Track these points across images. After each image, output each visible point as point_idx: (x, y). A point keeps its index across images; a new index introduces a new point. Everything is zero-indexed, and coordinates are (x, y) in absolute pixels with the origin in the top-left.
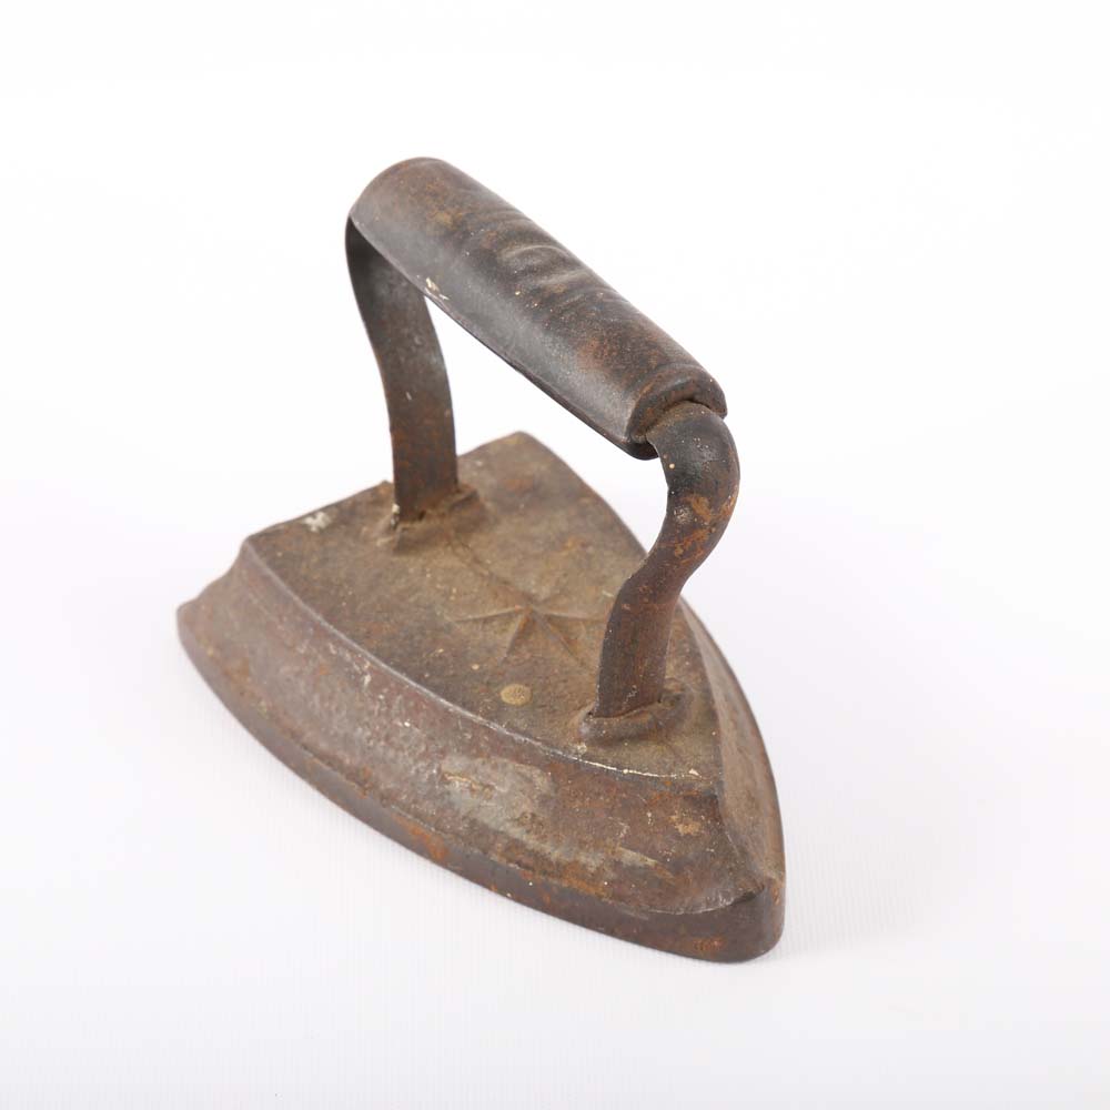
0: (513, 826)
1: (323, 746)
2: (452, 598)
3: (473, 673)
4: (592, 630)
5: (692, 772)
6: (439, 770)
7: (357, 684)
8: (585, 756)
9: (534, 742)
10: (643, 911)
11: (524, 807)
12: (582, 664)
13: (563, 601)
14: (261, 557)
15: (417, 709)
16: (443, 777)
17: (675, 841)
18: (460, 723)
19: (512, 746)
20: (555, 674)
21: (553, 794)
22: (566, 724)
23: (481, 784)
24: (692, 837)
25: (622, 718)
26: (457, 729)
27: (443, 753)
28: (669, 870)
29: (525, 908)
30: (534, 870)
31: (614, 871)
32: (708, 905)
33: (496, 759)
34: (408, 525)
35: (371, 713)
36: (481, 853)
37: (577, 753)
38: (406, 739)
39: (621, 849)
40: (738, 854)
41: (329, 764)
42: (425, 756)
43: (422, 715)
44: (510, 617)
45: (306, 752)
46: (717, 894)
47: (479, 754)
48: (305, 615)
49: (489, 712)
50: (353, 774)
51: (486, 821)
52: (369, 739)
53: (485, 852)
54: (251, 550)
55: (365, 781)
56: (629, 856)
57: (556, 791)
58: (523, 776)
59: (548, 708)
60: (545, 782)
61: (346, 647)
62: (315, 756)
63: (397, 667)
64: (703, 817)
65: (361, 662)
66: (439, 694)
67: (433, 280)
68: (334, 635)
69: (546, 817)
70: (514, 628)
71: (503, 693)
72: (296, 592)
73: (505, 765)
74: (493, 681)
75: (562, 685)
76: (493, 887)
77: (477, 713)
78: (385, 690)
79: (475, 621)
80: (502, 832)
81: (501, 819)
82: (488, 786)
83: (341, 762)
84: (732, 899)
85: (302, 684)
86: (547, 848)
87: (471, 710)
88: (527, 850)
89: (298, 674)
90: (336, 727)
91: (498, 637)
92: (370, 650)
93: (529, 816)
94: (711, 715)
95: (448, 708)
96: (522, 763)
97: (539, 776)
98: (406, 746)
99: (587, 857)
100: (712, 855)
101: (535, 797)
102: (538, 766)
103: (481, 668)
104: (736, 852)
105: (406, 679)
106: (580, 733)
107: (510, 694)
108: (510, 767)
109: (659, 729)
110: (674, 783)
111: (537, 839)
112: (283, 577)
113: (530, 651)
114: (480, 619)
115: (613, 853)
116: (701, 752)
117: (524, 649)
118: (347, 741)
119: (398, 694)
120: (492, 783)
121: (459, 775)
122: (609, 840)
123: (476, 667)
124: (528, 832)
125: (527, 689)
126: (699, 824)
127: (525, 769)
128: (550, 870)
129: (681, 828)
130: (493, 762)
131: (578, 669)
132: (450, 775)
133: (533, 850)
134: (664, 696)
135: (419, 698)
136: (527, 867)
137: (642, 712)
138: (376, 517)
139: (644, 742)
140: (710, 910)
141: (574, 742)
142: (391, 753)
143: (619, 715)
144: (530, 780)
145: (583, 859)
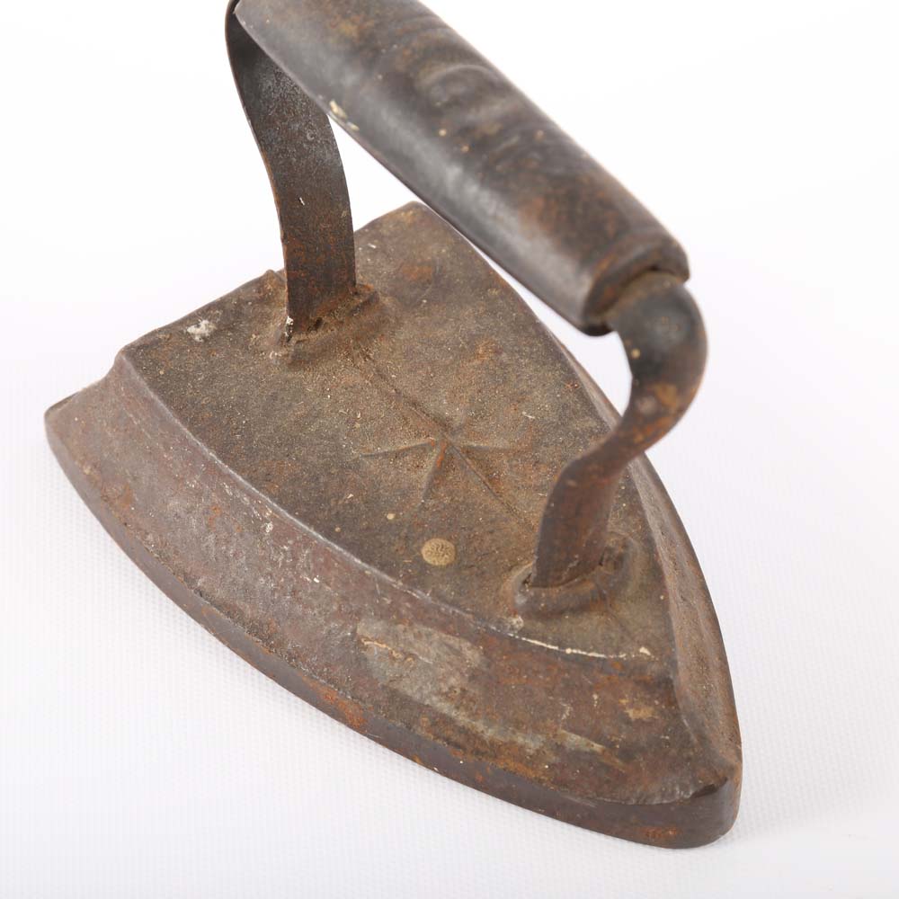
0: (440, 701)
1: (220, 593)
2: (358, 425)
3: (390, 524)
4: (515, 462)
5: (643, 650)
6: (354, 632)
7: (258, 531)
8: (522, 632)
9: (464, 614)
10: (590, 799)
11: (453, 681)
12: (510, 509)
13: (480, 426)
14: (142, 375)
15: (327, 565)
16: (359, 641)
17: (624, 726)
18: (377, 586)
19: (438, 616)
20: (480, 524)
21: (485, 669)
22: (497, 589)
23: (403, 652)
24: (643, 722)
25: (561, 587)
26: (374, 592)
27: (359, 614)
28: (617, 757)
29: (454, 783)
30: (465, 749)
31: (556, 754)
32: (663, 796)
33: (419, 628)
34: (303, 337)
35: (274, 564)
36: (404, 727)
37: (512, 629)
38: (314, 595)
39: (564, 732)
40: (695, 741)
41: (228, 614)
42: (338, 615)
43: (333, 572)
44: (423, 450)
45: (202, 600)
46: (674, 785)
47: (401, 619)
48: (195, 449)
49: (411, 577)
50: (256, 628)
51: (409, 692)
52: (273, 591)
53: (409, 727)
54: (129, 365)
55: (270, 637)
56: (574, 740)
57: (489, 666)
58: (450, 647)
59: (475, 569)
60: (477, 655)
61: (243, 490)
62: (212, 603)
63: (303, 518)
64: (657, 702)
65: (262, 509)
66: (352, 553)
67: (339, 104)
68: (229, 475)
69: (477, 692)
70: (430, 463)
71: (424, 551)
72: (183, 420)
73: (429, 635)
74: (413, 534)
75: (488, 538)
76: (417, 760)
77: (397, 577)
78: (290, 542)
79: (385, 455)
80: (428, 706)
81: (426, 692)
82: (411, 655)
83: (242, 613)
84: (691, 793)
85: (194, 522)
86: (480, 726)
87: (390, 573)
88: (456, 726)
89: (189, 511)
90: (234, 575)
91: (414, 476)
92: (272, 497)
93: (458, 691)
94: (656, 572)
95: (365, 569)
96: (449, 633)
97: (469, 649)
98: (315, 603)
99: (525, 738)
100: (667, 742)
101: (464, 670)
102: (468, 638)
103: (396, 517)
104: (694, 739)
105: (315, 533)
106: (514, 604)
107: (434, 552)
108: (436, 637)
109: (603, 598)
110: (623, 665)
111: (469, 716)
112: (168, 402)
113: (450, 493)
114: (392, 453)
115: (555, 736)
116: (650, 622)
117: (442, 491)
118: (247, 590)
119: (305, 548)
120: (417, 653)
121: (377, 640)
122: (549, 722)
123: (391, 517)
124: (457, 708)
125: (450, 545)
126: (651, 709)
127: (453, 641)
128: (482, 749)
129: (631, 713)
130: (416, 630)
131: (505, 515)
132: (367, 639)
133: (464, 727)
134: (606, 556)
135: (330, 556)
136: (457, 746)
137: (584, 580)
138: (265, 319)
139: (586, 614)
140: (665, 801)
141: (509, 615)
142: (299, 609)
143: (558, 585)
144: (458, 653)
145: (520, 740)
